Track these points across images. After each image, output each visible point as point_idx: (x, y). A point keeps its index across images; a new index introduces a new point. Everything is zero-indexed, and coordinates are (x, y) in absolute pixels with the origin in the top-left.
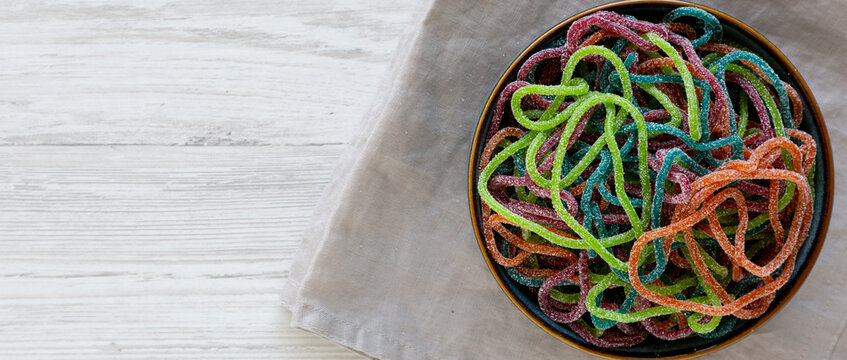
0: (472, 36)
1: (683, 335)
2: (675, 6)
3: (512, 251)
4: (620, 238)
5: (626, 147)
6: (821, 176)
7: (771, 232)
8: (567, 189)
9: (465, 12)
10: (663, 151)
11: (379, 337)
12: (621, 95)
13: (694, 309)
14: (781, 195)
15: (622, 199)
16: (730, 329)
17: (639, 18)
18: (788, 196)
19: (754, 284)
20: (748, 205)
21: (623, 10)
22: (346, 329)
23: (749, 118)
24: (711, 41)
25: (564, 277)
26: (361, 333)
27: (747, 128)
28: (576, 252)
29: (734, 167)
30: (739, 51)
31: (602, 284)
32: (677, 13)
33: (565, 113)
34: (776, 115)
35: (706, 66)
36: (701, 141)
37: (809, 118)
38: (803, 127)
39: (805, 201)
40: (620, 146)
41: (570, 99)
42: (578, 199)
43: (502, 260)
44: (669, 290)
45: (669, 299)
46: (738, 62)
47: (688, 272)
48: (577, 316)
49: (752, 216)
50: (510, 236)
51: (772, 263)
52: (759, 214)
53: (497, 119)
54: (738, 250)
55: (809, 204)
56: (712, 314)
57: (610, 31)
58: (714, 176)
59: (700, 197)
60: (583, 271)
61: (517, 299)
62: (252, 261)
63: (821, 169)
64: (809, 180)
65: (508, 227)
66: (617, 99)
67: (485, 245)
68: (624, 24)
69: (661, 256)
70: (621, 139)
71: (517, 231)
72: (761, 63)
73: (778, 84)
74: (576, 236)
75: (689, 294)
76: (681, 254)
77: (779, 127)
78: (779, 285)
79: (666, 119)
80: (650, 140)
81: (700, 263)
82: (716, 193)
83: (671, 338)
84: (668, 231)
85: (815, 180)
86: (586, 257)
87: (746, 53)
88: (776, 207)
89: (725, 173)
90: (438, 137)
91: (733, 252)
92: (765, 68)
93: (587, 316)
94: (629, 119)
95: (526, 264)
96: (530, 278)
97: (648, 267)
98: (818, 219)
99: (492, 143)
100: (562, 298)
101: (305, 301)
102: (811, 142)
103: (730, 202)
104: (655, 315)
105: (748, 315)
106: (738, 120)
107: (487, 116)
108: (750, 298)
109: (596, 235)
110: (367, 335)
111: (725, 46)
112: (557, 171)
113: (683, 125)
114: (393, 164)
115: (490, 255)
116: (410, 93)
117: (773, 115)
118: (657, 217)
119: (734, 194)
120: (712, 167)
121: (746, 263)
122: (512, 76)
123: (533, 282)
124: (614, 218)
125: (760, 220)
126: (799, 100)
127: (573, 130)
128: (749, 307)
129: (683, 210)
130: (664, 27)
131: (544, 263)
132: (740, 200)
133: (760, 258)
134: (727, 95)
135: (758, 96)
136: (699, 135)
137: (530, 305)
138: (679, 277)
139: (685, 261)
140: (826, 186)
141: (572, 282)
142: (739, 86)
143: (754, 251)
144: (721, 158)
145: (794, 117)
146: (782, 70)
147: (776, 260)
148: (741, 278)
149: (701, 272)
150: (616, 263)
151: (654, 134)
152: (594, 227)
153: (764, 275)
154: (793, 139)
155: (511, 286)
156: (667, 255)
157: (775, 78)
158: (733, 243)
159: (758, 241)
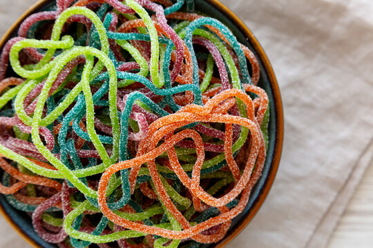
3: (10, 181)
4: (92, 170)
5: (99, 92)
6: (274, 126)
7: (227, 170)
8: (49, 127)
10: (128, 95)
12: (100, 50)
13: (156, 233)
14: (235, 138)
15: (92, 135)
18: (242, 139)
19: (214, 213)
20: (205, 146)
23: (213, 75)
24: (183, 9)
25: (50, 204)
27: (211, 84)
28: (61, 181)
29: (190, 110)
30: (203, 18)
31: (79, 209)
33: (52, 62)
34: (234, 72)
35: (178, 31)
36: (163, 87)
37: (266, 79)
38: (260, 84)
39: (257, 145)
41: (59, 51)
42: (57, 135)
44: (137, 216)
45: (134, 224)
46: (206, 29)
47: (156, 202)
48: (62, 238)
49: (209, 156)
50: (9, 168)
51: (226, 196)
52: (216, 154)
53: (1, 70)
54: (194, 182)
55: (262, 148)
56: (171, 237)
58: (171, 117)
59: (157, 135)
60: (65, 198)
61: (13, 222)
63: (274, 120)
64: (262, 128)
65: (9, 161)
66: (94, 51)
69: (126, 185)
70: (94, 87)
71: (15, 164)
72: (221, 27)
73: (235, 45)
75: (159, 219)
76: (150, 187)
77: (236, 80)
78: (232, 215)
79: (136, 70)
80: (119, 89)
81: (163, 193)
82: (175, 132)
84: (131, 163)
85: (269, 129)
86: (67, 187)
87: (210, 19)
88: (230, 148)
89: (182, 115)
91: (190, 184)
92: (225, 31)
93: (68, 237)
94: (105, 69)
95: (22, 192)
96: (26, 205)
97: (115, 196)
98: (270, 161)
100: (52, 222)
102: (263, 95)
103: (188, 142)
104: (124, 237)
105: (207, 240)
106: (203, 76)
108: (207, 225)
109: (72, 167)
111: (195, 15)
112: (39, 109)
113: (148, 77)
117: (231, 72)
118: (123, 152)
119: (192, 134)
120: (171, 110)
121: (200, 194)
122: (14, 33)
123: (28, 208)
124: (88, 153)
126: (255, 61)
127: (56, 76)
128: (208, 232)
129: (145, 146)
131: (40, 192)
132: (198, 141)
133: (218, 195)
134: (192, 53)
135: (219, 55)
136: (162, 82)
137: (25, 227)
138: (150, 206)
139: (153, 192)
140: (277, 133)
141: (58, 208)
142: (205, 47)
143: (218, 186)
144: (183, 105)
145: (251, 76)
146: (243, 36)
147: (231, 194)
148: (202, 208)
149: (165, 200)
150: (87, 191)
151: (125, 83)
152: (69, 160)
153: (218, 205)
154: (248, 93)
155: (9, 210)
156: (133, 186)
157: (233, 40)
158: (190, 177)
159: (221, 179)
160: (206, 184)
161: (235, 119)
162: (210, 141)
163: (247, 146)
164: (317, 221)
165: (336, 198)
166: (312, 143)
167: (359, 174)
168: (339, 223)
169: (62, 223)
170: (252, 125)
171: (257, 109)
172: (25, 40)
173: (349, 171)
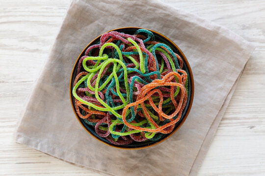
0: (74, 43)
1: (144, 140)
2: (138, 29)
3: (85, 114)
4: (119, 107)
5: (120, 76)
6: (190, 85)
7: (172, 104)
8: (101, 91)
9: (71, 35)
10: (132, 77)
11: (46, 146)
12: (119, 59)
13: (146, 130)
14: (175, 91)
15: (119, 94)
16: (160, 137)
17: (125, 33)
18: (177, 92)
19: (168, 122)
20: (163, 95)
21: (119, 31)
22: (34, 143)
23: (164, 66)
24: (151, 40)
25: (102, 122)
26: (39, 144)
27: (164, 69)
28: (106, 112)
29: (156, 82)
30: (159, 43)
31: (114, 123)
32: (138, 31)
33: (100, 65)
34: (173, 64)
35: (149, 49)
36: (145, 73)
37: (186, 66)
38: (183, 69)
39: (184, 93)
40: (118, 76)
41: (102, 61)
42: (104, 94)
43: (82, 117)
44: (138, 124)
45: (137, 127)
46: (160, 47)
47: (145, 119)
48: (107, 135)
49: (165, 99)
50: (84, 108)
52: (168, 98)
53: (79, 69)
55: (186, 94)
56: (152, 132)
57: (115, 38)
58: (149, 85)
59: (145, 92)
60: (108, 119)
61: (88, 130)
62: (4, 122)
63: (190, 83)
64: (185, 86)
65: (84, 105)
66: (117, 60)
67: (76, 112)
68: (120, 36)
69: (133, 112)
70: (118, 74)
71: (86, 107)
73: (173, 54)
74: (104, 107)
75: (146, 125)
76: (142, 113)
77: (174, 68)
78: (175, 122)
79: (134, 66)
80: (128, 74)
81: (147, 115)
82: (151, 90)
83: (140, 141)
84: (135, 104)
85: (188, 86)
86: (109, 114)
87: (162, 44)
88: (173, 96)
89: (154, 84)
90: (64, 77)
91: (158, 111)
92: (168, 48)
93: (111, 134)
94: (121, 67)
95: (90, 118)
96: (92, 122)
97: (129, 117)
98: (189, 99)
99: (77, 77)
100: (103, 129)
101: (18, 133)
102: (185, 73)
103: (156, 94)
104: (133, 133)
105: (166, 132)
106: (160, 67)
107: (75, 68)
108: (165, 126)
109: (111, 106)
110: (42, 145)
111: (155, 42)
112: (97, 85)
113: (139, 69)
114: (48, 87)
115: (77, 115)
116: (52, 62)
118: (131, 99)
119: (157, 91)
120: (149, 82)
121: (162, 114)
122: (83, 54)
123: (93, 124)
124: (117, 100)
125: (168, 100)
126: (181, 59)
127: (102, 71)
128: (166, 129)
129: (140, 97)
130: (134, 36)
131: (98, 117)
132: (160, 93)
133: (169, 114)
134: (155, 58)
135: (166, 58)
136: (145, 71)
137: (92, 132)
138: (142, 120)
139: (143, 115)
140: (191, 88)
141: (105, 123)
142: (160, 55)
143: (169, 111)
144: (153, 79)
145: (180, 65)
146: (175, 49)
147: (174, 113)
148: (163, 120)
149: (148, 118)
150: (118, 115)
151: (129, 72)
152: (110, 104)
153: (170, 118)
154: (179, 72)
155: (85, 125)
156: (136, 112)
157: (172, 52)
158: (158, 107)
159: (170, 108)
160: (164, 110)
161: (174, 84)
162: (165, 93)
163: (180, 94)
164: (211, 123)
165: (219, 113)
166: (207, 90)
167: (228, 102)
168: (220, 124)
169: (107, 129)
170: (181, 86)
171: (183, 79)
172: (88, 57)
173: (224, 101)
